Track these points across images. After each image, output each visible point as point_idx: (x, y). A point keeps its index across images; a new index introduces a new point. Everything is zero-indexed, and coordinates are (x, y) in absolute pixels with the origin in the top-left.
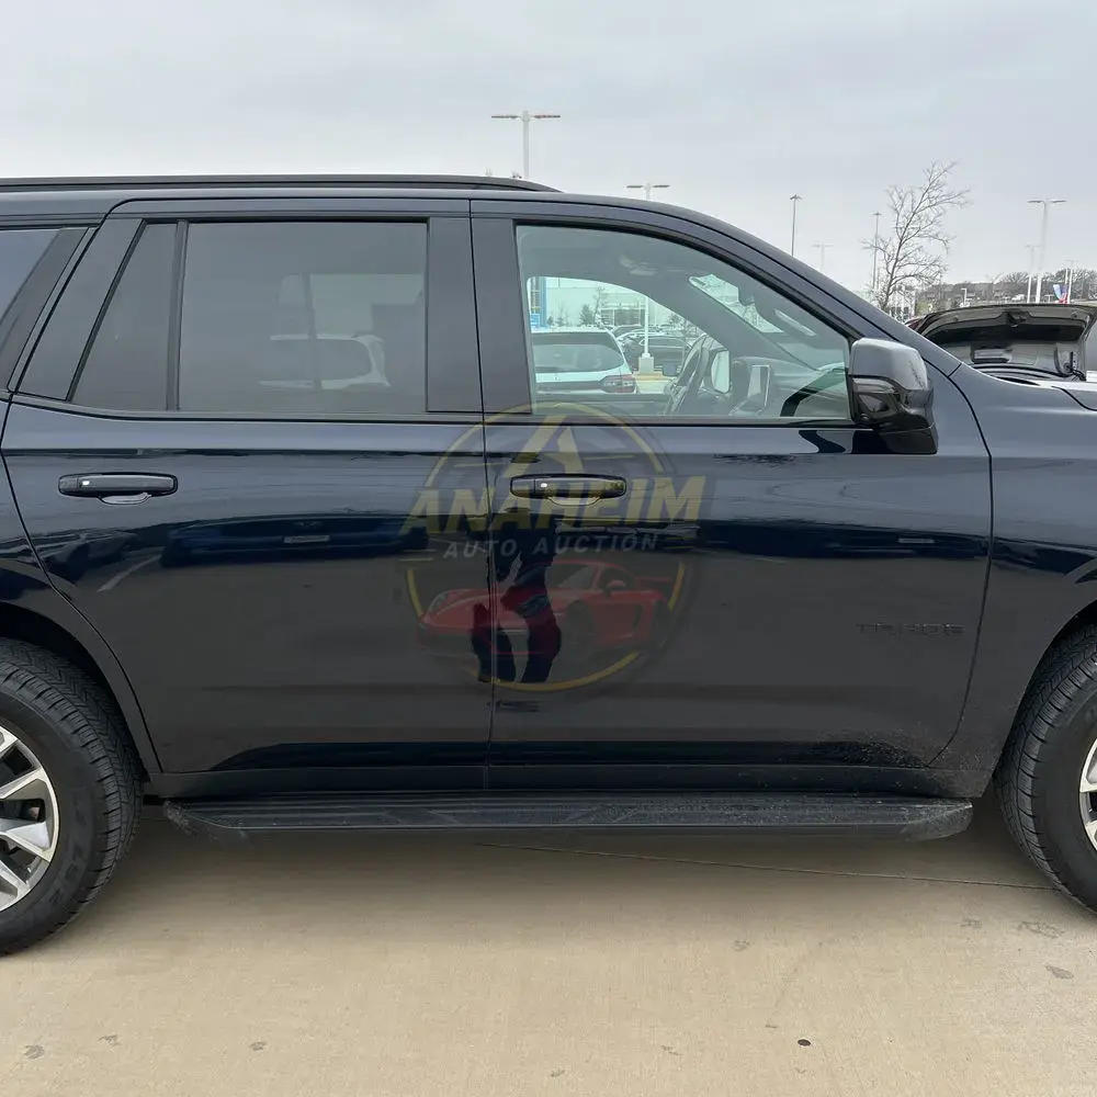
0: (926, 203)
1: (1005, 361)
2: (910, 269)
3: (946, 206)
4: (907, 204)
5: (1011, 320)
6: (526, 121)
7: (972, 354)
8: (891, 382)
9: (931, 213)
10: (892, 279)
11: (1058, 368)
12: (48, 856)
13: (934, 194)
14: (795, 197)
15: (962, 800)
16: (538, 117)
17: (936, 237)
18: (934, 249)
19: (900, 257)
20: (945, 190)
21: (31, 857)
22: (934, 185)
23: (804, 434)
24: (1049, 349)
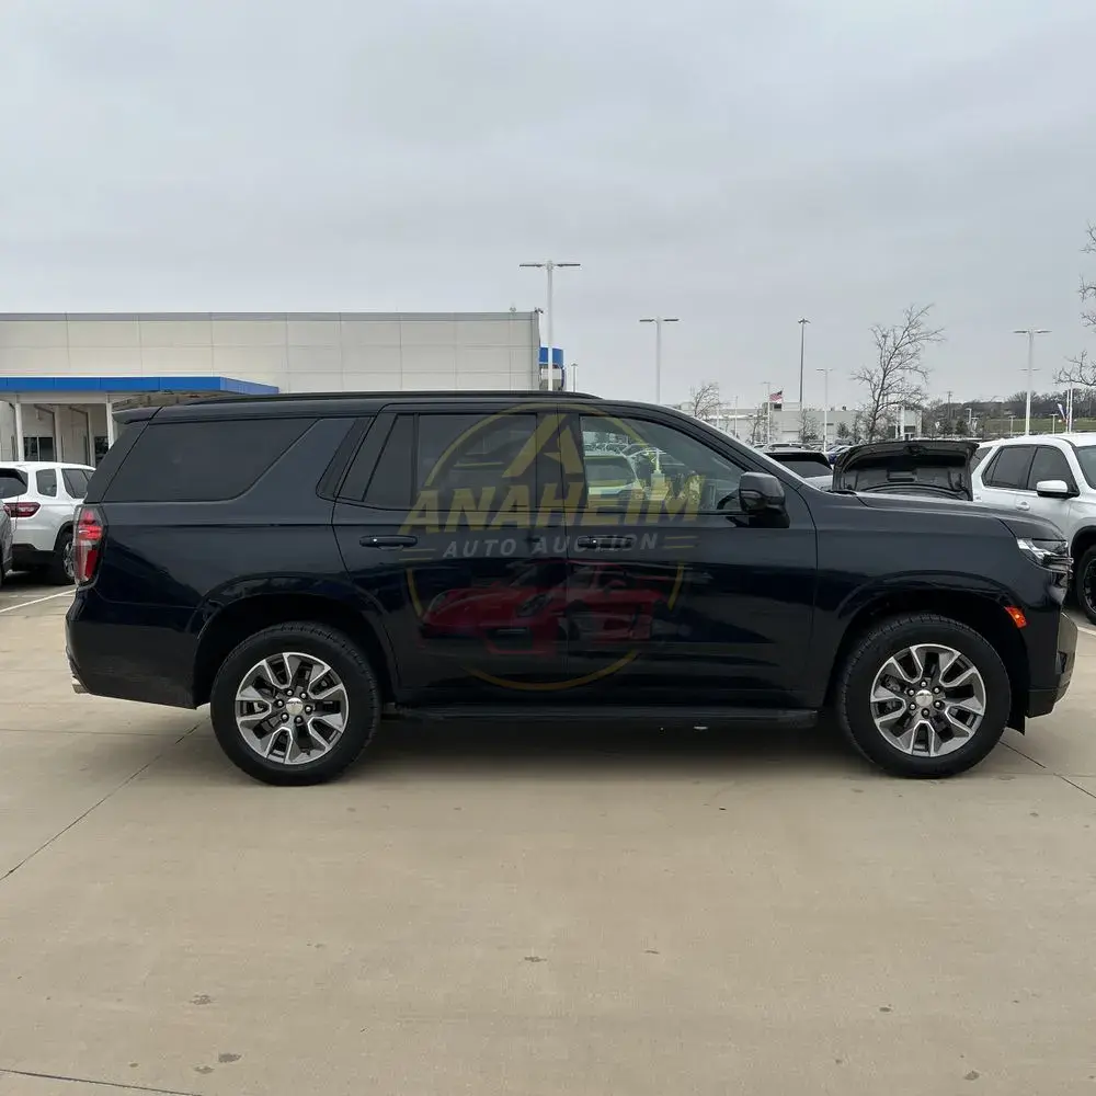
0: (907, 340)
1: (912, 480)
2: (892, 398)
3: (924, 342)
4: (890, 341)
5: (911, 452)
6: (550, 270)
7: (888, 476)
8: (760, 493)
9: (911, 349)
10: (878, 406)
11: (951, 485)
12: (342, 730)
13: (914, 331)
14: (803, 321)
15: (814, 709)
16: (561, 265)
17: (916, 369)
18: (914, 380)
19: (885, 386)
20: (923, 329)
21: (332, 729)
22: (912, 324)
23: (729, 518)
24: (943, 471)
